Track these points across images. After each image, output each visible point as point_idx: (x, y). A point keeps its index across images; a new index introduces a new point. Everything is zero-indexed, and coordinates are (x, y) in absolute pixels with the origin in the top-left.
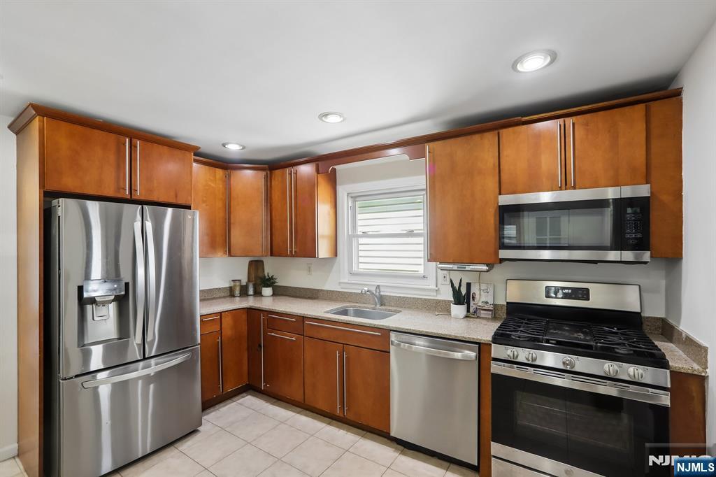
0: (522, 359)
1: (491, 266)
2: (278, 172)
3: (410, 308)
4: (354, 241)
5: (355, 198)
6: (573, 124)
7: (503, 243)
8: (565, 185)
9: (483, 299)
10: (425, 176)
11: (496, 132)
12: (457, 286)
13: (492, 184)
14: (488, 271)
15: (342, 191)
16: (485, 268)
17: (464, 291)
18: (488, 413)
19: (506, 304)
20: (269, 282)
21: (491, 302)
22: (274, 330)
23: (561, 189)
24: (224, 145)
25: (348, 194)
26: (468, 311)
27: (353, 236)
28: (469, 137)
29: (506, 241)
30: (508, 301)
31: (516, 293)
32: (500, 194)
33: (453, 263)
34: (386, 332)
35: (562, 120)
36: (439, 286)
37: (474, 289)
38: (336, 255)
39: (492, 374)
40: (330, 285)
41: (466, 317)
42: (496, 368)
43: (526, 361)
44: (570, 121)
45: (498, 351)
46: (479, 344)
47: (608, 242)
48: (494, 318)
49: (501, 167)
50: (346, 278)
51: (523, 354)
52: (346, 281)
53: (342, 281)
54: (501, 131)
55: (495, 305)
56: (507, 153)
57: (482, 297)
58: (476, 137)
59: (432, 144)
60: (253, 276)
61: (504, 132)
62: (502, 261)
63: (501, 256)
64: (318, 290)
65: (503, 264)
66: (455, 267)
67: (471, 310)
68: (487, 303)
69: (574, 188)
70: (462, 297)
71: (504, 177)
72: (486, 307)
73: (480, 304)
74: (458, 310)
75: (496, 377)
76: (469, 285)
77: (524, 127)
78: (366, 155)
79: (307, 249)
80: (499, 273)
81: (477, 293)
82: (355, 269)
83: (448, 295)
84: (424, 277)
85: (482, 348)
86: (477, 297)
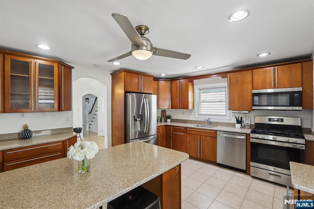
0: (260, 137)
1: (249, 111)
2: (174, 82)
3: (220, 125)
4: (200, 103)
5: (200, 90)
6: (277, 69)
7: (254, 104)
8: (275, 87)
9: (247, 122)
10: (227, 83)
11: (252, 70)
12: (237, 118)
13: (250, 86)
14: (248, 113)
15: (196, 87)
16: (248, 112)
17: (240, 120)
18: (249, 154)
19: (254, 124)
20: (169, 117)
21: (249, 123)
22: (176, 132)
23: (273, 88)
24: (160, 75)
25: (198, 88)
26: (241, 126)
27: (200, 102)
28: (242, 72)
29: (255, 103)
30: (256, 122)
31: (258, 120)
32: (253, 90)
33: (237, 111)
34: (216, 131)
35: (273, 67)
36: (231, 118)
37: (243, 119)
38: (194, 108)
39: (251, 142)
40: (191, 118)
41: (241, 128)
42: (252, 140)
43: (261, 138)
44: (276, 68)
45: (252, 135)
46: (246, 134)
47: (288, 104)
48: (250, 128)
49: (253, 81)
50: (197, 116)
51: (260, 136)
52: (197, 117)
53: (196, 117)
54: (253, 70)
55: (251, 125)
56: (255, 77)
57: (246, 121)
58: (245, 72)
59: (229, 74)
60: (162, 116)
61: (254, 71)
62: (253, 110)
63: (253, 108)
64: (187, 120)
65: (254, 111)
66: (237, 112)
67: (242, 126)
68: (248, 123)
69: (278, 88)
70: (239, 121)
71: (254, 85)
72: (248, 125)
73: (245, 124)
74: (238, 126)
75: (252, 143)
76: (241, 118)
77: (261, 69)
78: (206, 77)
79: (185, 106)
80: (252, 114)
81: (244, 120)
82: (200, 113)
83: (235, 121)
84: (225, 115)
85: (247, 135)
86: (244, 122)
